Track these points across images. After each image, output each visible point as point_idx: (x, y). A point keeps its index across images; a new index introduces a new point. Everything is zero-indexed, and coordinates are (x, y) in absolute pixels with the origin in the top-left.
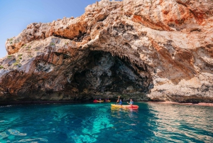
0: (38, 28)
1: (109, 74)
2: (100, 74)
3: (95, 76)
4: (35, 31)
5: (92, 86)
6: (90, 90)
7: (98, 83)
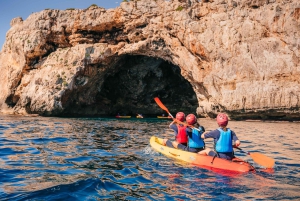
0: (54, 19)
1: (159, 74)
2: (143, 74)
3: (135, 78)
4: (51, 24)
5: (130, 93)
6: (127, 99)
7: (140, 89)
